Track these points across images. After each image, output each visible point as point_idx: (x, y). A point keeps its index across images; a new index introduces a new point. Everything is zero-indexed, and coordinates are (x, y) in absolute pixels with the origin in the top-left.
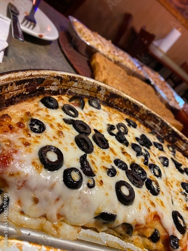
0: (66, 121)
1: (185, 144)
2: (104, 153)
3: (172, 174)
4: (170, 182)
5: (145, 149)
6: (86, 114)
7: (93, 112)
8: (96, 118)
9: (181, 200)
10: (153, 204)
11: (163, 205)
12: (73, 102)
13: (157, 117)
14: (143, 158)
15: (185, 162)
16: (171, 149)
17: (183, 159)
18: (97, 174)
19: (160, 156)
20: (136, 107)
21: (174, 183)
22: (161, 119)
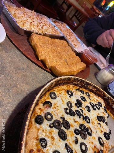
2: (70, 131)
3: (93, 115)
4: (93, 121)
5: (81, 109)
6: (53, 108)
7: (56, 104)
8: (58, 108)
9: (99, 128)
10: (92, 143)
11: (95, 139)
12: (46, 106)
13: (79, 79)
14: (82, 117)
15: (94, 98)
16: (87, 94)
17: (93, 97)
18: (73, 149)
19: (86, 106)
20: (69, 79)
21: (95, 120)
22: (81, 79)
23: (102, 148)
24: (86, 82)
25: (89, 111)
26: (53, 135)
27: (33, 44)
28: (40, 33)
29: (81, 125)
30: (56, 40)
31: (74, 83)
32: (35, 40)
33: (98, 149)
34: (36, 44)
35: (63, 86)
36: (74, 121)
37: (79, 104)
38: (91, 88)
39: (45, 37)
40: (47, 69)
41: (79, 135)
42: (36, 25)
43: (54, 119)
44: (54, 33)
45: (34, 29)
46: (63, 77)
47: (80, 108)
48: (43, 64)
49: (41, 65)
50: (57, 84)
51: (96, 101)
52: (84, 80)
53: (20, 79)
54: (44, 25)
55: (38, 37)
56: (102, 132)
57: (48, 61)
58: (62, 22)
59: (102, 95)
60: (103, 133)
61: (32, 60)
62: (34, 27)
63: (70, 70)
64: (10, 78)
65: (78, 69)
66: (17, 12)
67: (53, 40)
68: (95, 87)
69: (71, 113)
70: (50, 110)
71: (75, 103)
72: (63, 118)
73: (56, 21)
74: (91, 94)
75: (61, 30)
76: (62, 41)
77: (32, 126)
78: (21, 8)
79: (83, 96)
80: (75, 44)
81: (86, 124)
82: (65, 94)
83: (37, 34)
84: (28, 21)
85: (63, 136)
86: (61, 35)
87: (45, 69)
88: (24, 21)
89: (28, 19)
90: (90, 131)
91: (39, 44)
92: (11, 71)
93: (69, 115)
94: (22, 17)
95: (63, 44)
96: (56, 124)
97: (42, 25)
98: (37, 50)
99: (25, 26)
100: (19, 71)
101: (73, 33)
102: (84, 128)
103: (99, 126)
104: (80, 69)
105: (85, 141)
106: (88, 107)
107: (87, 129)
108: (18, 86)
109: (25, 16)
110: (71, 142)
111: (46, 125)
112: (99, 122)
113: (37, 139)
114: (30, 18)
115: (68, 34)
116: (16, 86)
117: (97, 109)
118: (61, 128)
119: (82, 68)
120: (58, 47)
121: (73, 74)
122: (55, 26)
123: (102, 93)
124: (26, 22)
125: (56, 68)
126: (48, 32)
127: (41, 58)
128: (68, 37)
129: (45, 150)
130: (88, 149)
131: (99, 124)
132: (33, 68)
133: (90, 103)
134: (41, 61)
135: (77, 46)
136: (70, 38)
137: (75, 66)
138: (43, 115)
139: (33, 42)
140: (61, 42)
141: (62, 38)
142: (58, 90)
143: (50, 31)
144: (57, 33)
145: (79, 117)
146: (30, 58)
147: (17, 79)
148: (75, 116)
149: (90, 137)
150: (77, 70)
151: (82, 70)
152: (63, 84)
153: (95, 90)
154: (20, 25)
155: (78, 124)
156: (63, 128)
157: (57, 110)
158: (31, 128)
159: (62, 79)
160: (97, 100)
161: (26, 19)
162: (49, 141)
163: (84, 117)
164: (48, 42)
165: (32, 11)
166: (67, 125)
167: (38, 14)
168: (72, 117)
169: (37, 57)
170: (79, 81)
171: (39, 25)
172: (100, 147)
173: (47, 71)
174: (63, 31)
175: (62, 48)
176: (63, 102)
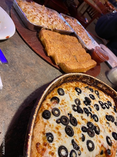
2: (77, 128)
3: (101, 114)
5: (89, 107)
6: (60, 104)
7: (63, 101)
8: (66, 104)
9: (107, 128)
10: (100, 142)
11: (102, 137)
12: (53, 101)
13: (88, 76)
14: (90, 115)
15: (104, 97)
16: (97, 93)
17: (103, 95)
18: (80, 146)
19: (94, 104)
20: (78, 76)
21: (103, 119)
22: (90, 77)
23: (110, 148)
24: (96, 80)
25: (98, 109)
26: (60, 130)
27: (42, 39)
28: (50, 28)
29: (89, 123)
30: (66, 36)
31: (83, 80)
32: (45, 35)
33: (105, 148)
34: (45, 39)
35: (71, 83)
36: (82, 118)
37: (87, 101)
38: (101, 86)
39: (55, 32)
40: (55, 66)
41: (87, 133)
42: (46, 20)
43: (61, 115)
44: (65, 29)
45: (44, 25)
46: (72, 74)
48: (52, 61)
49: (50, 61)
50: (66, 81)
51: (105, 100)
52: (94, 78)
53: (28, 75)
54: (54, 20)
55: (48, 33)
56: (110, 131)
57: (57, 57)
58: (72, 18)
59: (112, 94)
60: (111, 133)
61: (41, 56)
62: (44, 22)
63: (79, 67)
64: (19, 73)
65: (87, 66)
66: (27, 7)
67: (62, 36)
68: (105, 86)
69: (79, 111)
70: (57, 106)
71: (83, 100)
72: (71, 115)
73: (66, 16)
74: (101, 93)
75: (71, 26)
76: (72, 37)
77: (40, 121)
78: (32, 2)
79: (92, 94)
80: (86, 41)
81: (94, 123)
82: (73, 91)
83: (46, 29)
84: (38, 16)
85: (70, 132)
86: (72, 31)
87: (53, 65)
88: (34, 16)
89: (38, 14)
90: (98, 130)
91: (48, 40)
92: (20, 65)
93: (76, 112)
94: (32, 11)
95: (73, 41)
96: (63, 120)
97: (52, 20)
98: (46, 45)
99: (35, 21)
100: (28, 66)
101: (84, 30)
102: (91, 126)
103: (107, 125)
104: (90, 66)
105: (92, 139)
106: (97, 105)
107: (95, 127)
108: (27, 81)
109: (35, 11)
110: (78, 139)
111: (53, 120)
112: (108, 121)
113: (43, 133)
114: (40, 13)
115: (79, 30)
116: (25, 81)
117: (106, 108)
118: (68, 125)
119: (92, 66)
120: (68, 44)
121: (83, 72)
122: (65, 22)
123: (113, 92)
124: (36, 17)
125: (65, 64)
126: (58, 27)
127: (50, 54)
128: (79, 33)
129: (51, 144)
130: (95, 147)
131: (107, 123)
132: (42, 64)
133: (99, 102)
134: (49, 57)
135: (88, 43)
136: (80, 34)
137: (85, 63)
138: (50, 110)
139: (42, 37)
140: (71, 38)
141: (73, 34)
142: (66, 86)
143: (60, 27)
144: (67, 29)
145: (87, 115)
146: (39, 54)
147: (26, 74)
148: (83, 113)
149: (97, 135)
150: (87, 68)
151: (92, 67)
152: (72, 81)
153: (104, 88)
154: (30, 20)
155: (85, 122)
156: (70, 124)
157: (65, 106)
158: (38, 122)
159: (71, 76)
160: (107, 99)
161: (36, 14)
162: (55, 136)
163: (93, 115)
164: (58, 37)
165: (42, 6)
166: (75, 122)
167: (49, 9)
168: (80, 115)
169: (46, 52)
170: (89, 78)
171: (49, 20)
172: (108, 146)
173: (56, 68)
174: (73, 27)
175: (72, 45)
176: (70, 99)
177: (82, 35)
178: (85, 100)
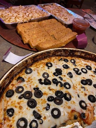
0: (20, 98)
1: (79, 52)
2: (42, 100)
3: (75, 80)
4: (75, 85)
6: (27, 82)
7: (29, 78)
8: (32, 80)
9: (82, 92)
10: (69, 107)
11: (74, 103)
12: (19, 81)
14: (59, 84)
15: (82, 63)
17: (80, 62)
18: (42, 115)
19: (68, 72)
21: (78, 85)
23: (84, 111)
24: (70, 50)
25: (71, 77)
28: (25, 21)
29: (57, 93)
30: (44, 22)
31: (56, 54)
32: (20, 28)
33: (79, 113)
34: (20, 32)
35: (43, 60)
36: (49, 89)
37: (58, 72)
38: (79, 54)
39: (30, 23)
40: (33, 50)
41: (53, 101)
42: (22, 16)
43: (25, 90)
44: (41, 16)
45: (19, 21)
47: (59, 76)
48: (28, 47)
51: (83, 65)
52: (67, 49)
54: (30, 13)
55: (23, 25)
56: (86, 95)
57: (31, 42)
58: (51, 3)
59: (94, 57)
60: (87, 97)
61: (19, 46)
62: (19, 19)
63: (54, 44)
65: (66, 40)
66: (4, 13)
67: (40, 23)
68: (83, 52)
69: (47, 82)
70: (22, 84)
71: (53, 72)
72: (36, 89)
73: (45, 5)
74: (77, 60)
76: (49, 20)
78: (10, 7)
79: (66, 64)
80: (66, 18)
81: (64, 91)
82: (44, 67)
83: (22, 23)
86: (49, 14)
87: (30, 50)
88: (10, 18)
89: (13, 15)
90: (68, 96)
91: (23, 31)
93: (43, 85)
94: (8, 14)
95: (51, 23)
96: (27, 95)
97: (27, 14)
98: (22, 36)
99: (11, 21)
101: (64, 9)
102: (60, 94)
103: (83, 90)
106: (70, 73)
107: (65, 95)
109: (11, 13)
110: (41, 109)
111: (16, 97)
114: (16, 13)
115: (57, 11)
116: (3, 70)
117: (82, 73)
118: (32, 98)
120: (45, 27)
122: (42, 10)
124: (11, 17)
126: (34, 17)
127: (26, 42)
128: (57, 14)
129: (11, 118)
131: (82, 87)
133: (74, 69)
135: (68, 19)
136: (59, 14)
137: (63, 38)
138: (14, 89)
139: (18, 31)
140: (48, 22)
141: (51, 17)
142: (36, 65)
143: (37, 16)
144: (44, 15)
145: (55, 85)
146: (17, 45)
149: (67, 102)
150: (65, 42)
152: (45, 58)
153: (83, 55)
154: (6, 22)
155: (53, 92)
157: (31, 83)
160: (85, 64)
161: (11, 15)
162: (16, 110)
163: (63, 84)
164: (34, 26)
167: (26, 6)
168: (47, 86)
170: (62, 51)
171: (24, 15)
172: (82, 110)
173: (33, 51)
174: (51, 11)
175: (49, 27)
176: (38, 75)
177: (61, 14)
178: (55, 72)
